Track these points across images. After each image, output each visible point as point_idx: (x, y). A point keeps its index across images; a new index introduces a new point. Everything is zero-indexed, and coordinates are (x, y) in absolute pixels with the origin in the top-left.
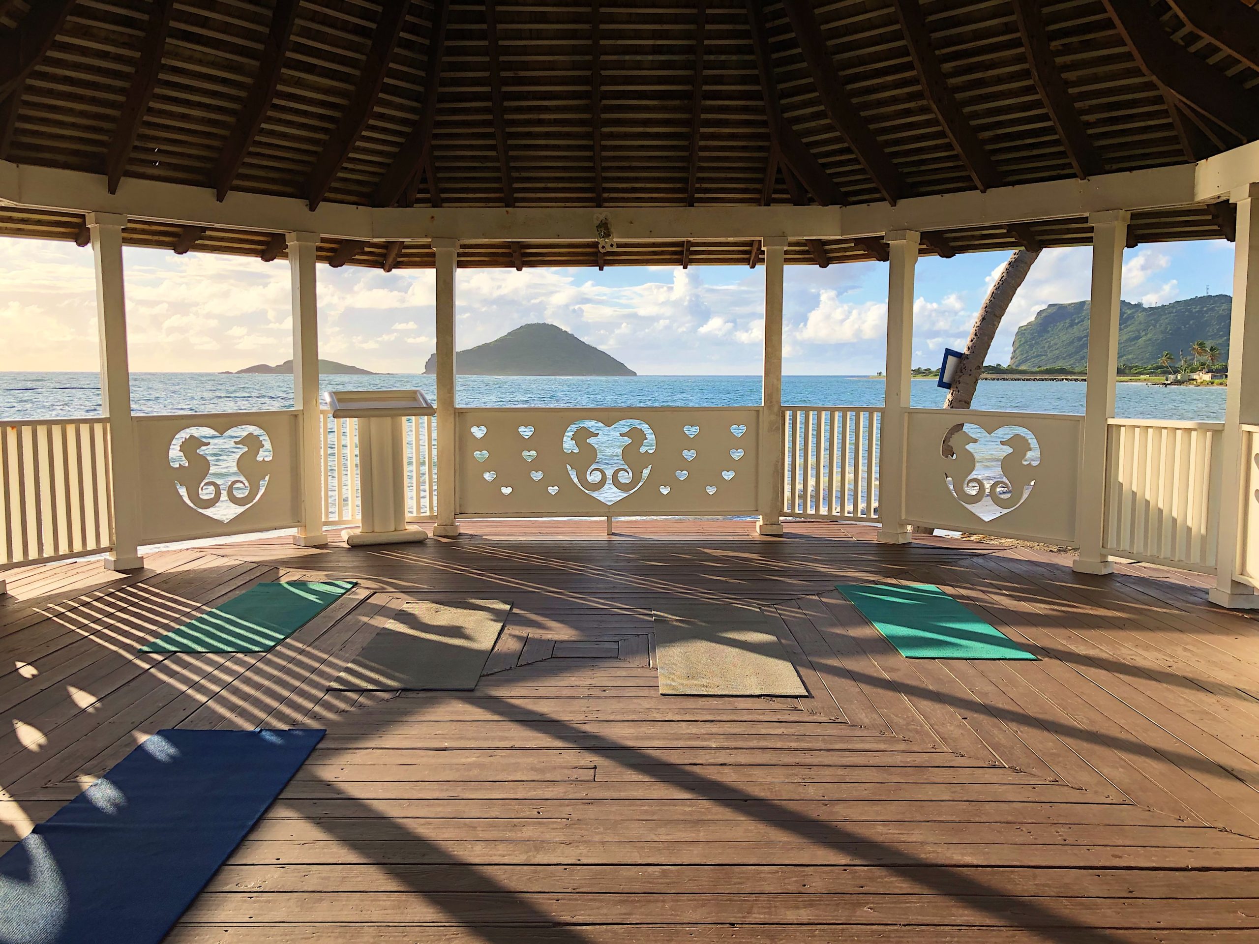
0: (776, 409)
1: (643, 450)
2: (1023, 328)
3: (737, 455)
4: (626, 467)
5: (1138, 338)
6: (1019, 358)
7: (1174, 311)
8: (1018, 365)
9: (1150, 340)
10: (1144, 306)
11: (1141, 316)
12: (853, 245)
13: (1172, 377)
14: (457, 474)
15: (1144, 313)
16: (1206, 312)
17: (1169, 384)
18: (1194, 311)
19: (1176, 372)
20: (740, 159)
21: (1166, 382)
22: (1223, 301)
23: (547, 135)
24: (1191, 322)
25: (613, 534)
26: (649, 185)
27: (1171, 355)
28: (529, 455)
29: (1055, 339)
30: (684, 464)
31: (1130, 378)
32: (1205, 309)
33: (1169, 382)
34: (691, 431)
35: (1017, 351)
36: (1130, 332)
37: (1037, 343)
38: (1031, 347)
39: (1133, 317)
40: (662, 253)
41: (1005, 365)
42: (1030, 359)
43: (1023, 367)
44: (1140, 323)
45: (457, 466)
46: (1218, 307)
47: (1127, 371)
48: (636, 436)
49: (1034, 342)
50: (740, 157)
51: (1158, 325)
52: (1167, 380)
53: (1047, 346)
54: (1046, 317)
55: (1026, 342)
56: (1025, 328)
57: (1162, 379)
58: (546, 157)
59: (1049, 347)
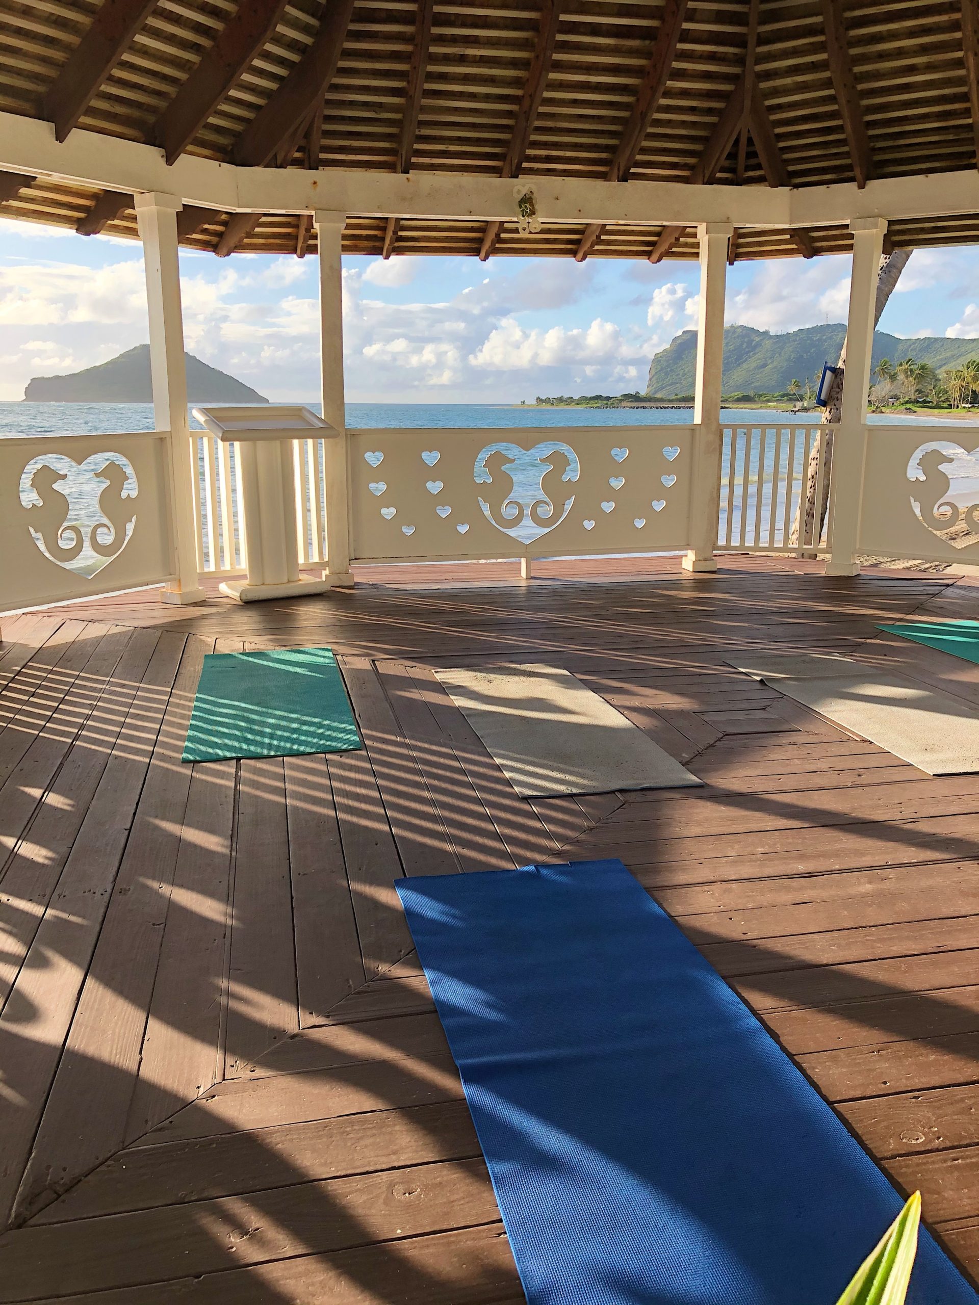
0: (714, 427)
1: (565, 478)
2: (659, 356)
3: (669, 481)
4: (547, 500)
5: (765, 366)
6: (655, 386)
7: (798, 339)
8: (656, 392)
9: (775, 367)
10: (771, 334)
11: (768, 344)
12: (788, 237)
13: (799, 405)
14: (351, 512)
15: (771, 341)
16: (825, 341)
17: (797, 411)
18: (815, 339)
19: (801, 399)
20: (684, 124)
21: (794, 409)
22: (840, 330)
23: (466, 79)
24: (812, 351)
25: (532, 578)
26: (569, 154)
27: (799, 382)
28: (435, 487)
29: (689, 366)
30: (611, 495)
31: (760, 405)
32: (824, 337)
33: (797, 409)
34: (621, 454)
35: (653, 379)
36: (758, 359)
37: (672, 370)
38: (667, 374)
39: (761, 345)
40: (555, 241)
41: (643, 393)
42: (666, 386)
43: (658, 396)
44: (767, 351)
45: (350, 504)
46: (836, 335)
47: (757, 399)
48: (559, 461)
49: (669, 369)
50: (684, 122)
51: (783, 353)
52: (795, 407)
53: (681, 374)
54: (680, 344)
55: (662, 370)
56: (661, 355)
57: (790, 407)
58: (456, 109)
59: (684, 375)
